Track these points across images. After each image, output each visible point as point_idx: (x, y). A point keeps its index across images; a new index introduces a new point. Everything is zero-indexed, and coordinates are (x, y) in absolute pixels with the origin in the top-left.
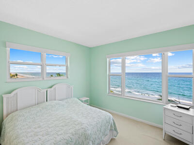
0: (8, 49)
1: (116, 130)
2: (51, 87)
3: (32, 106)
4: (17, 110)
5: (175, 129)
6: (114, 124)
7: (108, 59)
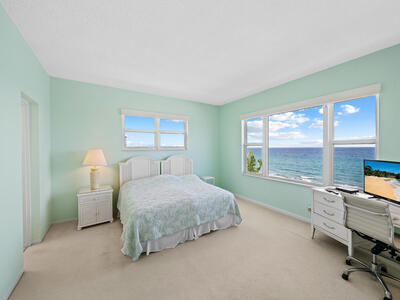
0: (123, 116)
1: (238, 214)
2: (165, 159)
3: (145, 177)
4: (131, 179)
5: (326, 221)
6: (236, 206)
7: (243, 122)
